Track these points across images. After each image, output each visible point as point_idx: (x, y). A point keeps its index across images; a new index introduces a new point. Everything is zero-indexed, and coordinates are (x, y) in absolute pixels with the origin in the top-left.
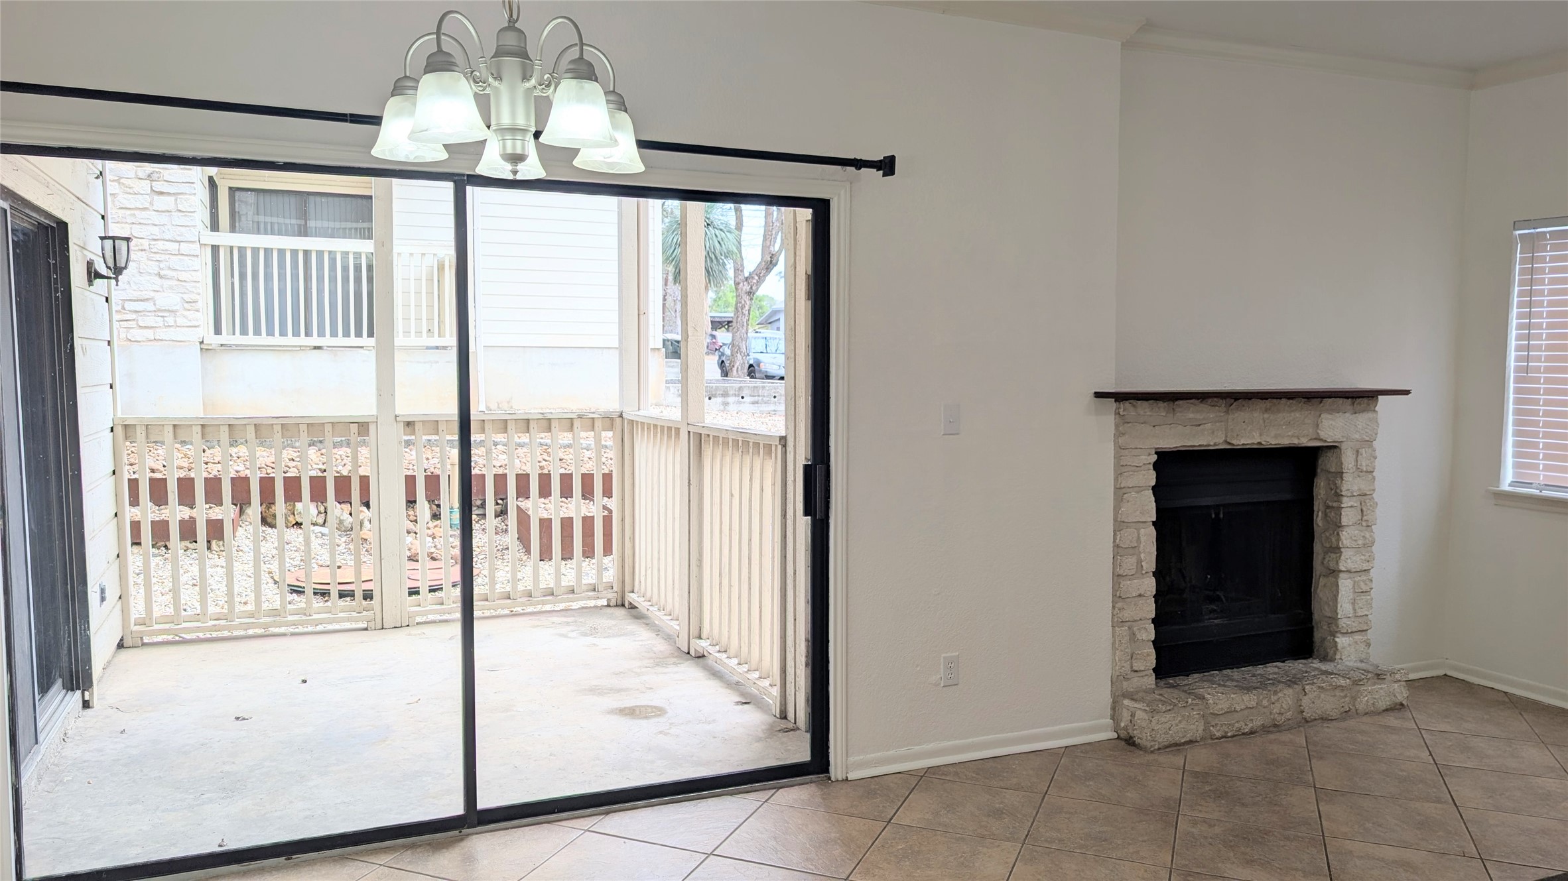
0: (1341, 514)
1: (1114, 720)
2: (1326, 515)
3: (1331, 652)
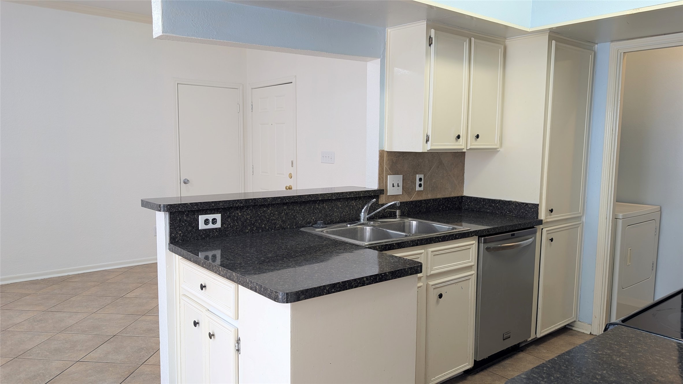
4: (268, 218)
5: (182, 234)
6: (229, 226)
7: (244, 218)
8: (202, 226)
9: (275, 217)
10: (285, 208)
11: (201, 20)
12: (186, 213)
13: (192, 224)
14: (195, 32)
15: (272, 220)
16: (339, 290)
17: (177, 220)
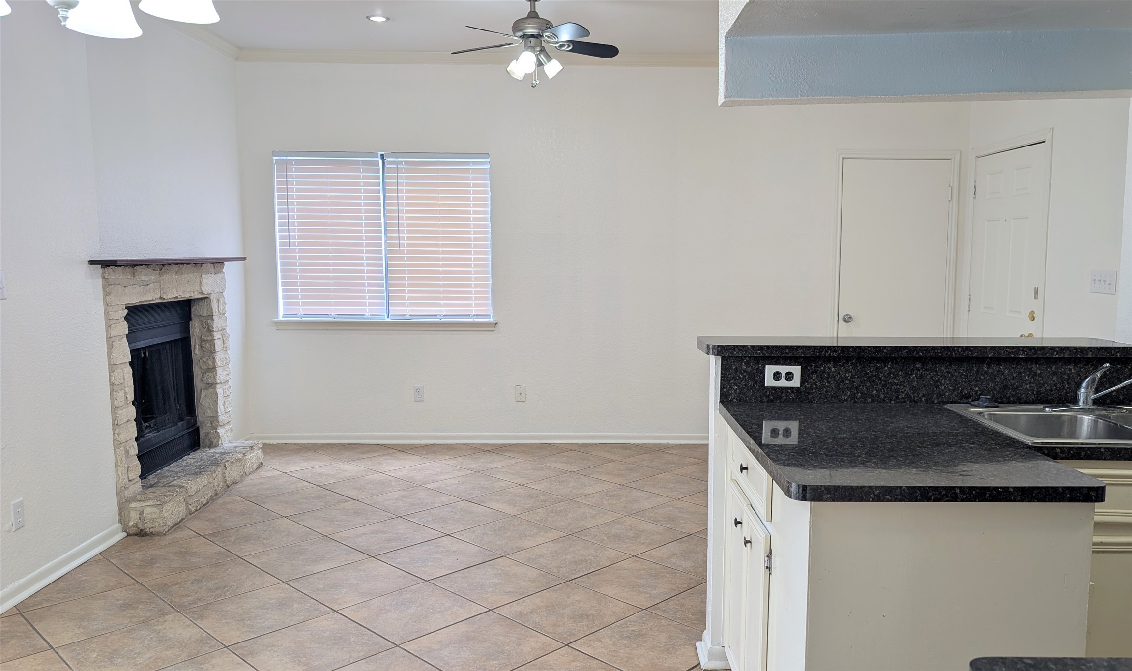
0: (215, 344)
1: (121, 523)
2: (202, 347)
3: (215, 441)
4: (884, 381)
5: (738, 391)
6: (815, 386)
7: (841, 376)
8: (769, 382)
9: (898, 381)
10: (917, 366)
11: (784, 71)
12: (745, 360)
13: (755, 377)
14: (773, 90)
15: (892, 385)
16: (899, 498)
17: (733, 369)
